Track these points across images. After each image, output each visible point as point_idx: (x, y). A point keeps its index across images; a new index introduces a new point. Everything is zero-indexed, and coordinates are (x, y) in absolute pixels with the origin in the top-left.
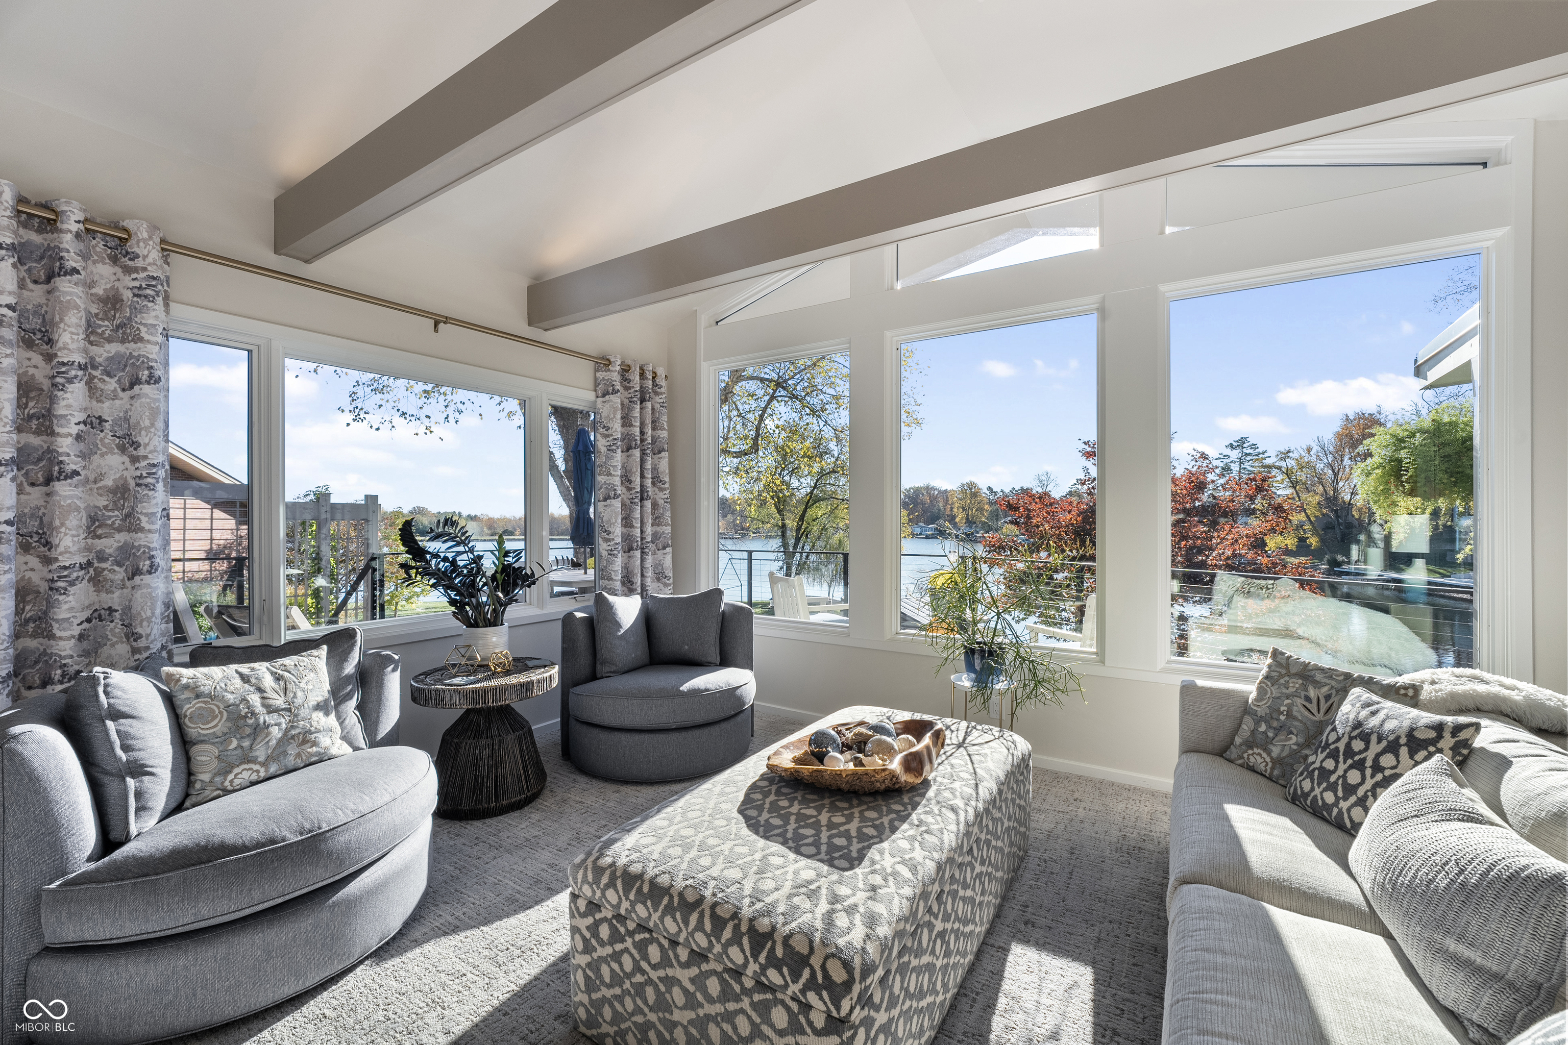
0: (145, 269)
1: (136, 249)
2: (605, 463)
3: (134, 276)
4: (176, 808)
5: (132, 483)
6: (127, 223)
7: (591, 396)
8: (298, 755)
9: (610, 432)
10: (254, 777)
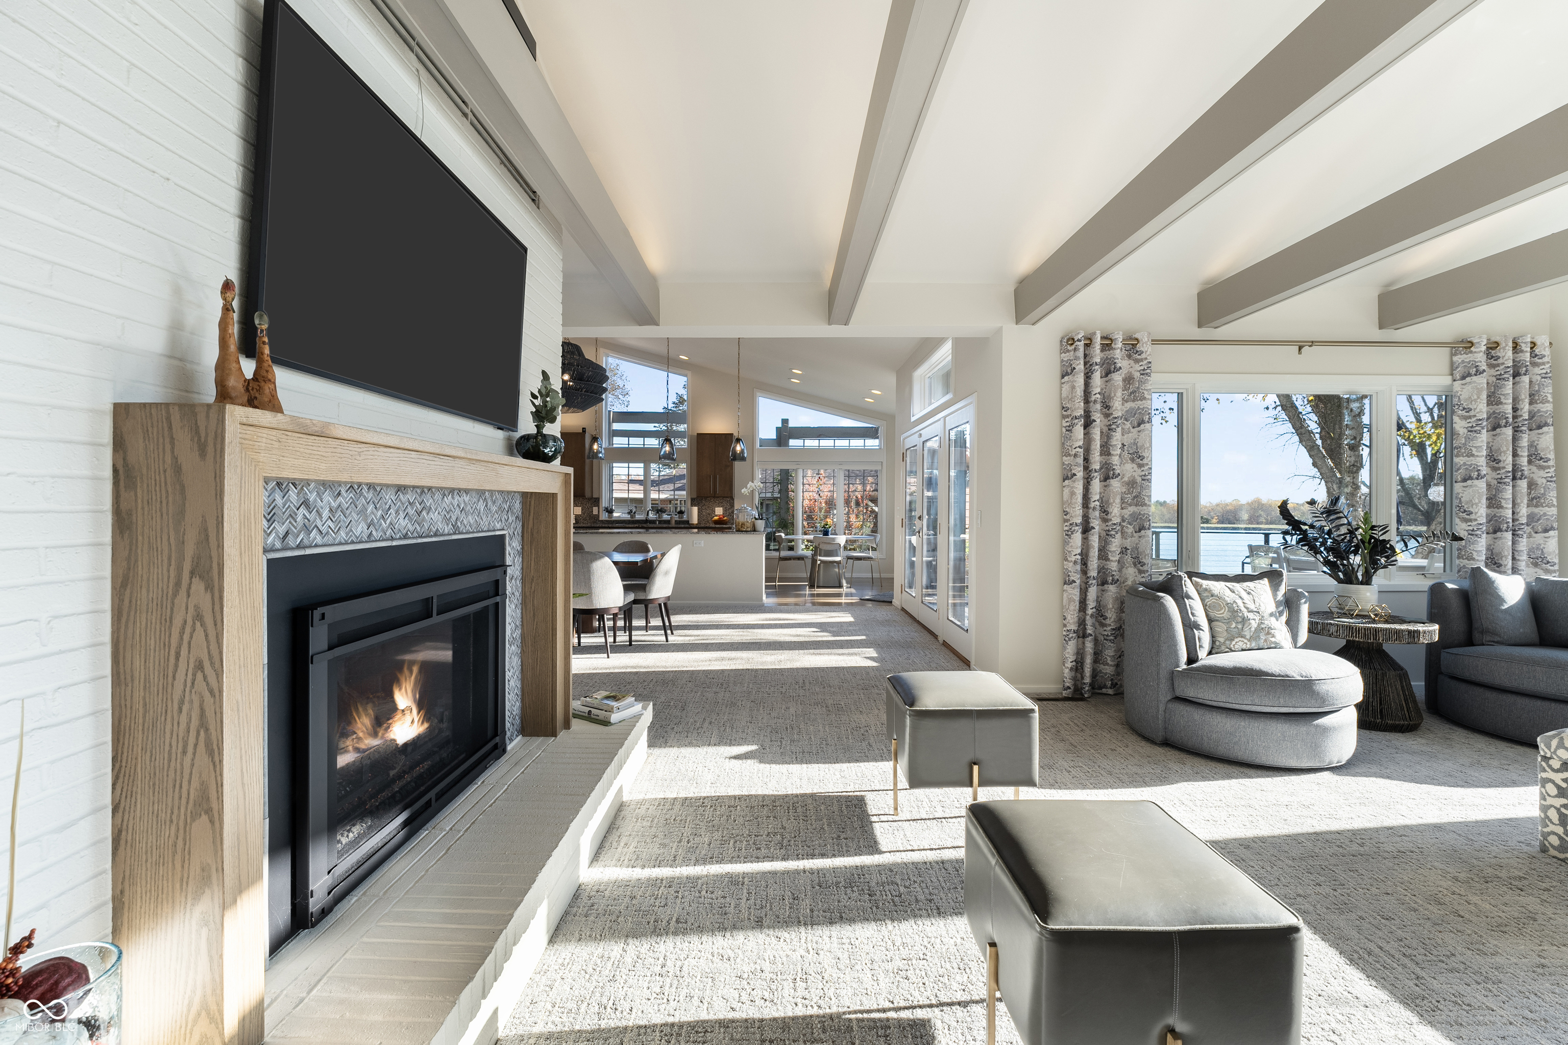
0: (1146, 359)
1: (1142, 349)
2: (1465, 444)
3: (1140, 363)
4: (1210, 653)
5: (1139, 479)
6: (1136, 336)
7: (1447, 380)
8: (1266, 640)
9: (1472, 413)
10: (1244, 647)
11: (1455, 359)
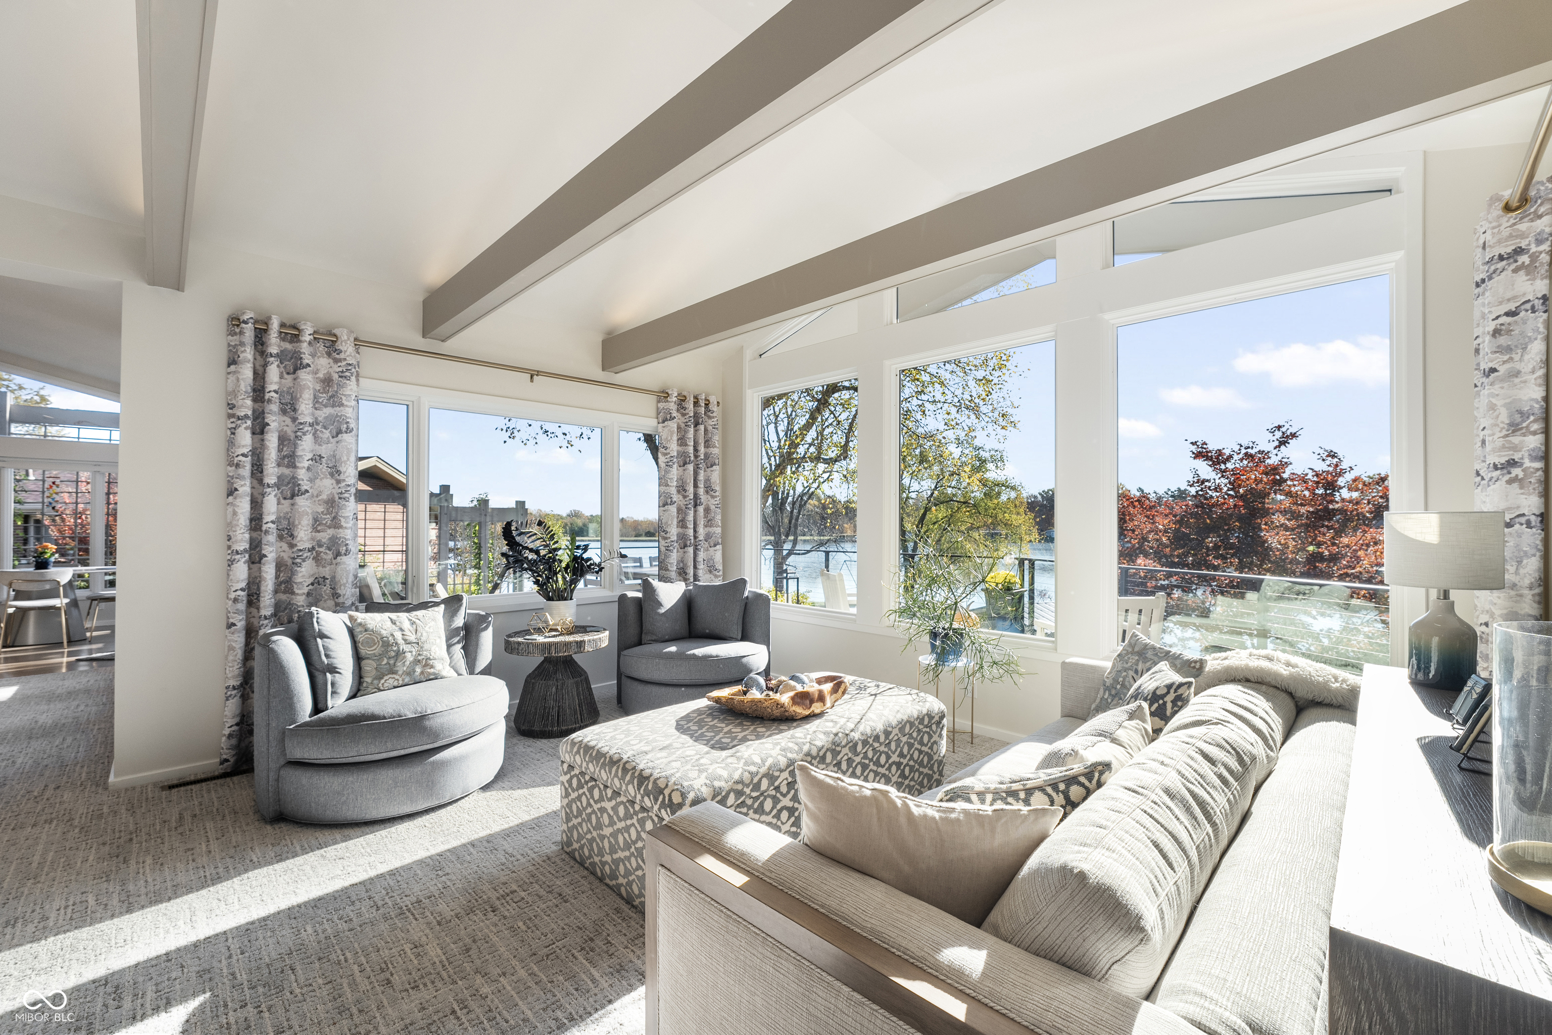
0: (345, 359)
1: (340, 347)
3: (339, 364)
4: (353, 696)
5: (337, 497)
6: (336, 331)
7: (654, 422)
8: (422, 673)
9: (668, 451)
10: (396, 684)
11: (659, 405)
